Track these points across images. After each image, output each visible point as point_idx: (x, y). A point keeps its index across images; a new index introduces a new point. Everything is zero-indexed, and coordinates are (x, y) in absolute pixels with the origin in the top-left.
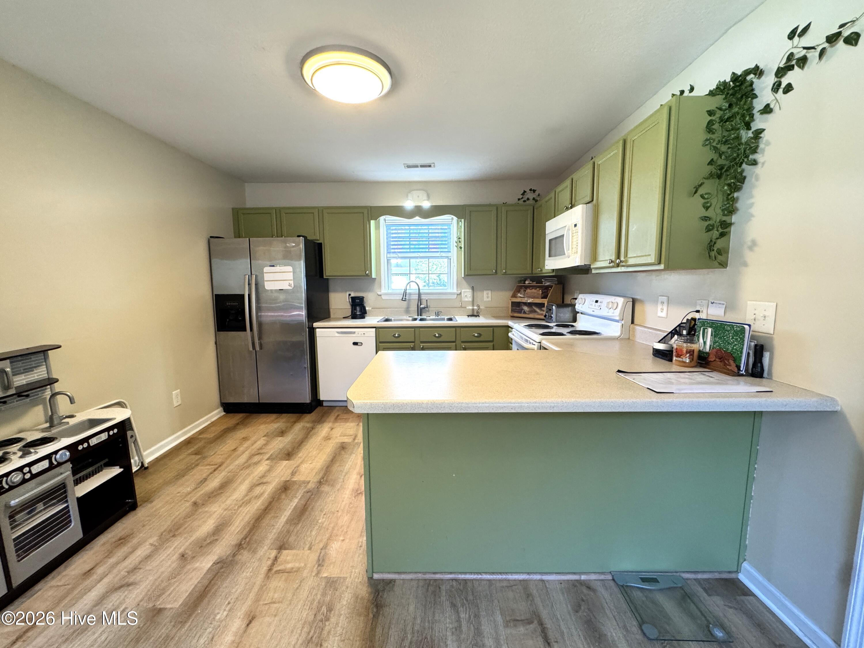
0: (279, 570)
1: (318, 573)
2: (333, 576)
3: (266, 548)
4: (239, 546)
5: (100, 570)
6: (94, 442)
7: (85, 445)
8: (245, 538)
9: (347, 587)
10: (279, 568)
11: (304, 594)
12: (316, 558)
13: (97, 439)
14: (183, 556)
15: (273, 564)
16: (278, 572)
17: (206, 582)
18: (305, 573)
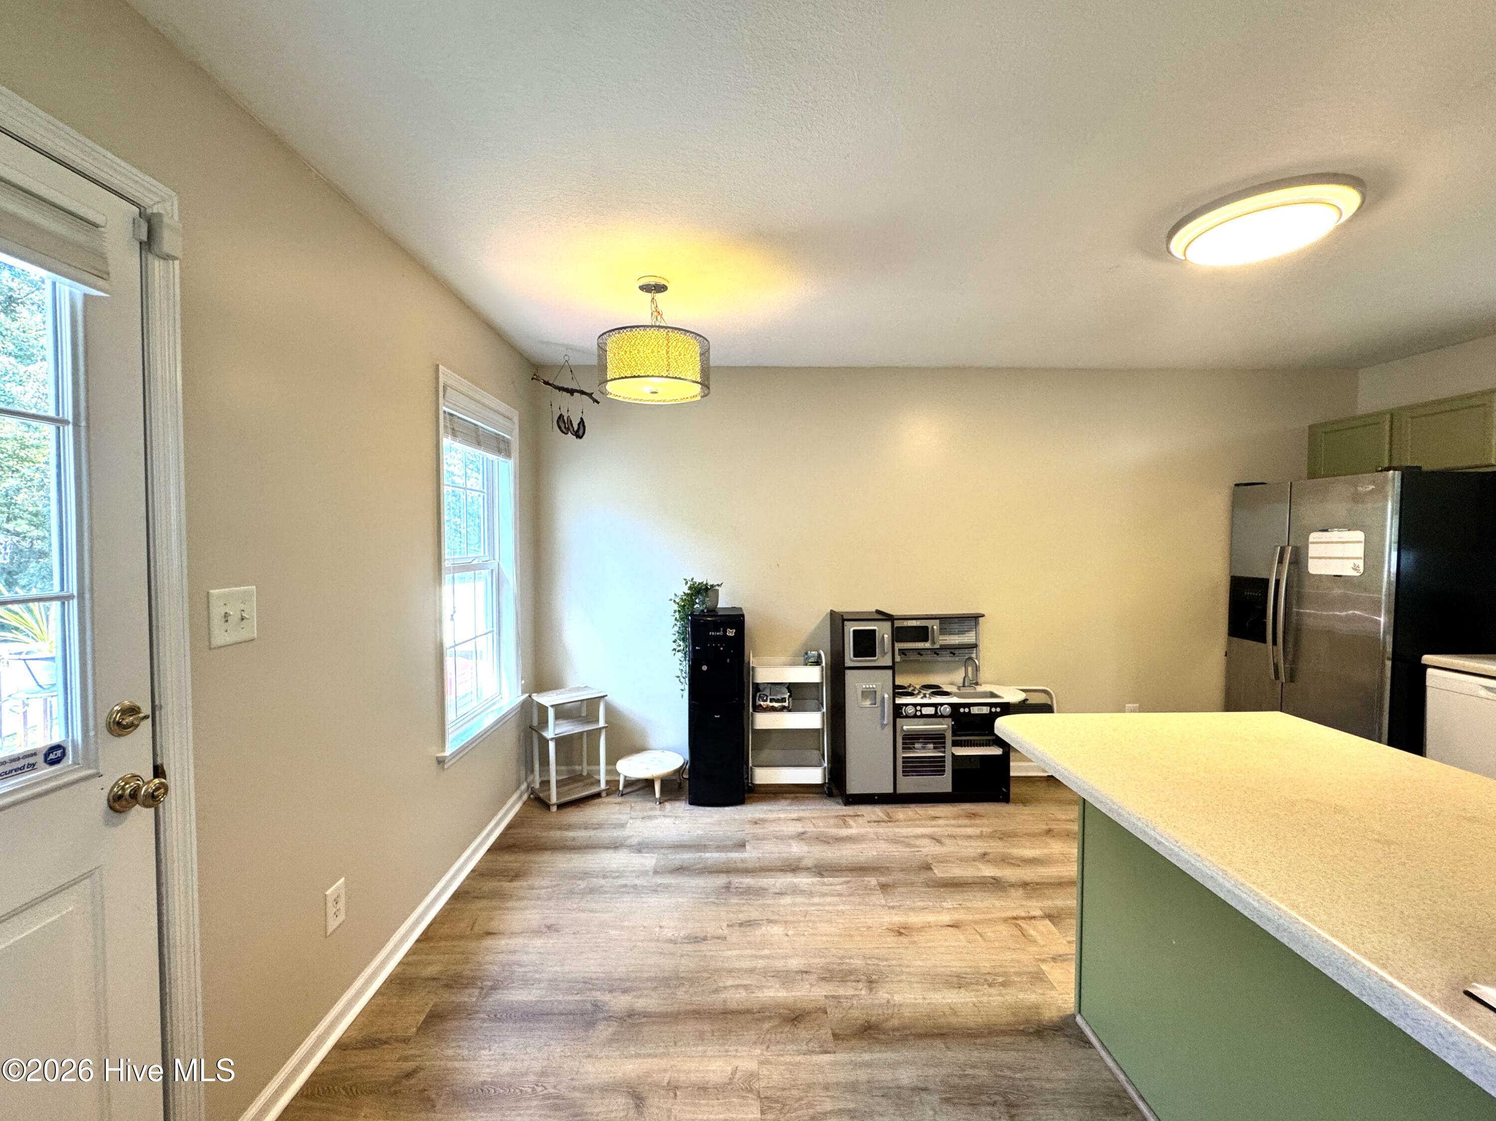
0: (1020, 926)
1: (1043, 961)
2: (1049, 977)
3: (1039, 904)
4: (1025, 885)
5: (940, 822)
6: (975, 710)
7: (967, 710)
8: (1038, 884)
9: (1043, 994)
10: (1021, 924)
11: (1009, 956)
12: (1061, 953)
13: (978, 709)
14: (985, 855)
15: (1024, 918)
16: (1017, 925)
17: (970, 881)
18: (1033, 949)
